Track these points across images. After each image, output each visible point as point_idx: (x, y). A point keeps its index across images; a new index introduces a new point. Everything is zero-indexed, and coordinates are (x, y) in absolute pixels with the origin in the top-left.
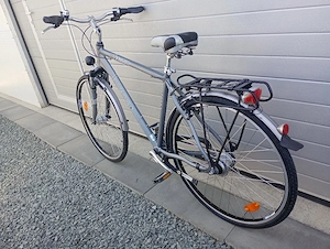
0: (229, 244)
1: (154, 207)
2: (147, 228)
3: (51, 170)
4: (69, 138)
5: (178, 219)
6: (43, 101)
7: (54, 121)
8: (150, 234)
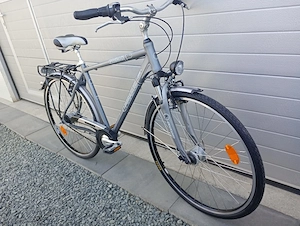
0: (172, 214)
1: (110, 186)
2: (103, 203)
3: (20, 156)
4: (38, 128)
5: (130, 195)
6: (15, 96)
7: (24, 114)
8: (105, 209)
